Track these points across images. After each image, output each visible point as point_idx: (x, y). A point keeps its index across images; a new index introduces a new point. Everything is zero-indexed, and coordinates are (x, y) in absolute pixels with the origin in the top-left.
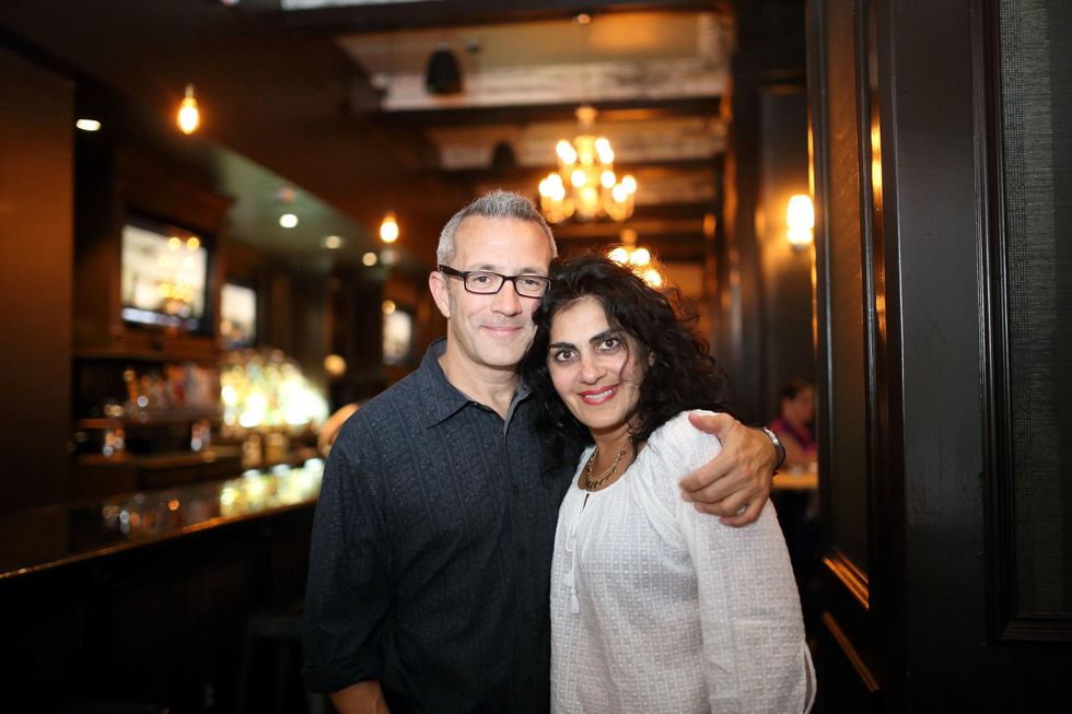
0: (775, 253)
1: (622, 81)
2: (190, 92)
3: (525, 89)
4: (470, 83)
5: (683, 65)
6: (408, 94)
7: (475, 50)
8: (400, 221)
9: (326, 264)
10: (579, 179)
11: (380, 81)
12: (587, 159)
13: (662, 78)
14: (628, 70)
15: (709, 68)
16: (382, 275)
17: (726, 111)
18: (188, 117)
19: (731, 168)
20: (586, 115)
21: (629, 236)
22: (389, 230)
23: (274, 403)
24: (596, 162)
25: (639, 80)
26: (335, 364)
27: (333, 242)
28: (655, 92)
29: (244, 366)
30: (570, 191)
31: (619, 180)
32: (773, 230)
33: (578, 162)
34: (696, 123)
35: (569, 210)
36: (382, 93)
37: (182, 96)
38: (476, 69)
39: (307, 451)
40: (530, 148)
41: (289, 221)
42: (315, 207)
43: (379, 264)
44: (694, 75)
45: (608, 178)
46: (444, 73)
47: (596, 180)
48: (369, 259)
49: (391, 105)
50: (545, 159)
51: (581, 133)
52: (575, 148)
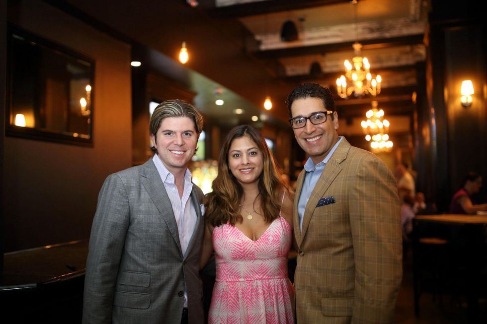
0: (454, 108)
1: (372, 31)
2: (184, 45)
3: (326, 37)
4: (301, 36)
5: (402, 21)
6: (273, 42)
7: (302, 20)
8: (273, 101)
9: (235, 121)
10: (355, 77)
11: (258, 37)
12: (358, 67)
13: (392, 28)
14: (374, 25)
15: (415, 21)
16: (260, 125)
17: (426, 41)
18: (184, 56)
19: (430, 68)
20: (357, 47)
21: (375, 104)
22: (268, 105)
24: (363, 69)
25: (379, 30)
27: (239, 111)
28: (387, 35)
29: (201, 168)
30: (350, 83)
31: (374, 77)
32: (453, 97)
33: (354, 69)
34: (408, 48)
35: (350, 92)
36: (259, 43)
37: (181, 47)
38: (303, 29)
40: (328, 65)
41: (220, 102)
42: (231, 96)
43: (259, 120)
44: (407, 25)
45: (369, 76)
46: (289, 31)
47: (362, 78)
48: (255, 119)
49: (263, 47)
50: (335, 69)
51: (355, 56)
52: (353, 63)
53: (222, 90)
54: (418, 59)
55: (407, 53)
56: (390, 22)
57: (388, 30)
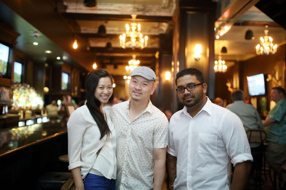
1: (139, 10)
3: (110, 10)
5: (157, 6)
9: (45, 59)
11: (65, 4)
13: (150, 10)
14: (141, 7)
15: (164, 8)
16: (61, 63)
20: (134, 16)
21: (134, 56)
22: (75, 45)
23: (28, 100)
25: (143, 10)
26: (46, 89)
27: (48, 52)
28: (147, 14)
29: (19, 89)
32: (190, 53)
33: (131, 30)
34: (156, 24)
35: (127, 45)
36: (66, 7)
39: (38, 116)
40: (111, 28)
41: (36, 44)
42: (45, 39)
43: (62, 59)
44: (159, 10)
45: (141, 36)
47: (136, 36)
48: (58, 58)
49: (68, 11)
50: (112, 33)
51: (132, 21)
52: (131, 26)
53: (39, 34)
54: (161, 32)
55: (155, 28)
56: (150, 6)
57: (148, 11)
